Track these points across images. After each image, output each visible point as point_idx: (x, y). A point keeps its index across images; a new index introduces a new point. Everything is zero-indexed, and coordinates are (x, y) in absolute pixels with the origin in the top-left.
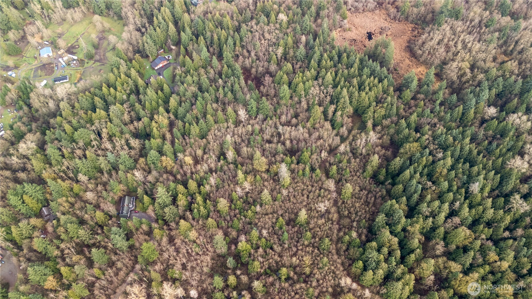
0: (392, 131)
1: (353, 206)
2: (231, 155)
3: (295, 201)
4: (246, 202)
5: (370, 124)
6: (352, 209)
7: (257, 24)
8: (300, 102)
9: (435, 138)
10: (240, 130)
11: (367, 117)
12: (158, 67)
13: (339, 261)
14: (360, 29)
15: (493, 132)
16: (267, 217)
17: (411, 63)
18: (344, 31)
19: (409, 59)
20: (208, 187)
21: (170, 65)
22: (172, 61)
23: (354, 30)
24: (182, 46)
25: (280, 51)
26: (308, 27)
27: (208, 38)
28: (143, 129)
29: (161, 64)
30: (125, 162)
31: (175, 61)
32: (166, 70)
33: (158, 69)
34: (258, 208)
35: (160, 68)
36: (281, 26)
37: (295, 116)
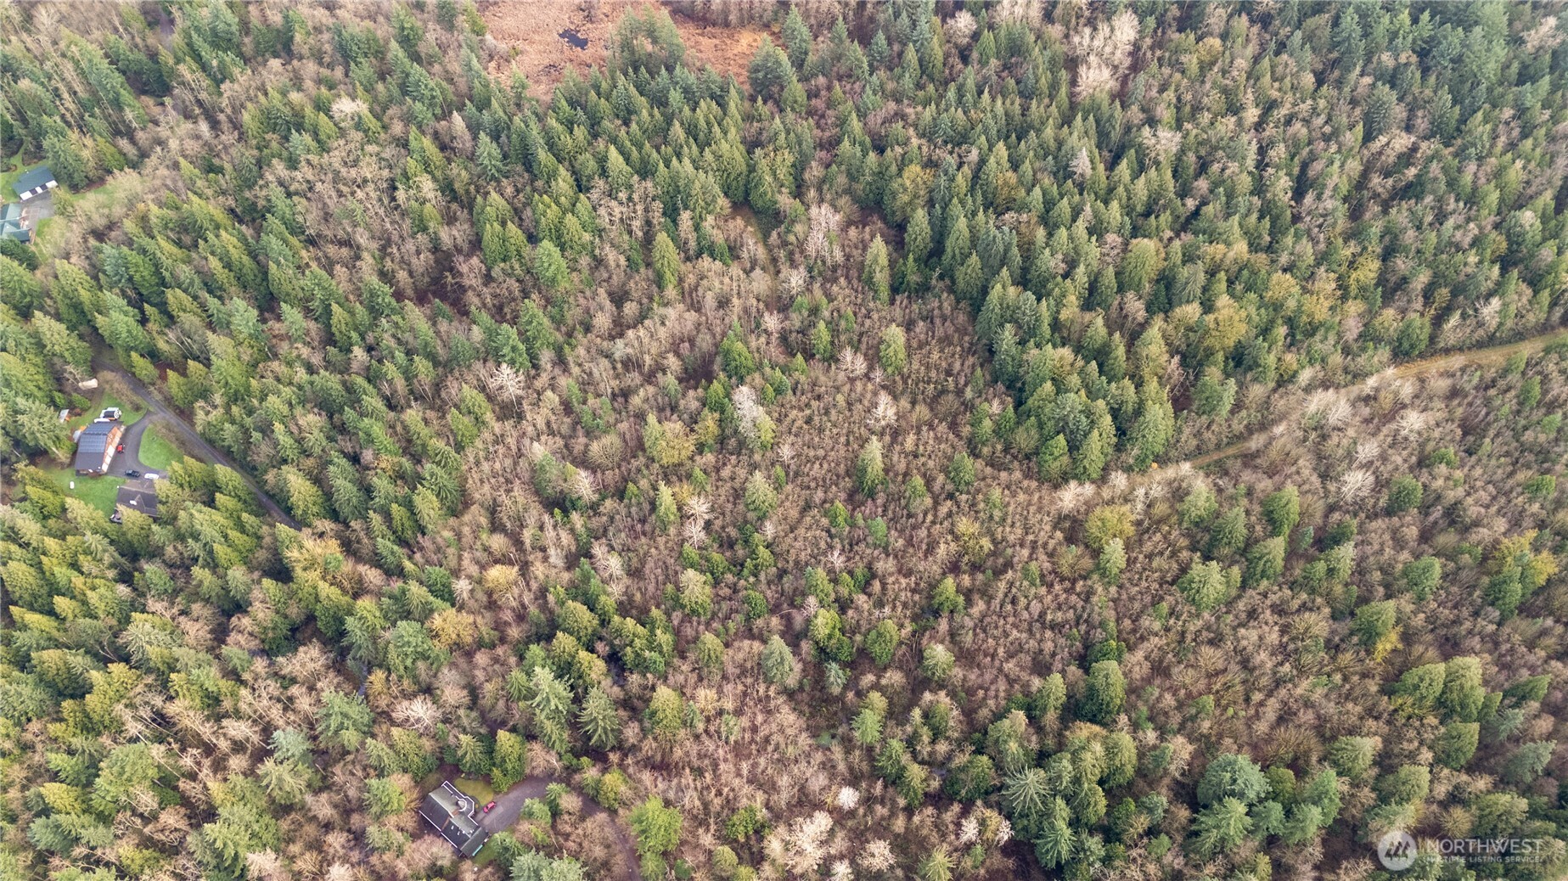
0: (842, 180)
1: (928, 367)
2: (583, 484)
3: (821, 453)
4: (727, 544)
5: (785, 201)
6: (933, 374)
7: (293, 164)
8: (599, 262)
9: (928, 134)
10: (537, 418)
11: (765, 193)
12: (108, 460)
13: (1018, 475)
14: (537, 37)
15: (998, 58)
16: (801, 531)
17: (717, 41)
18: (508, 61)
19: (702, 35)
20: (616, 590)
21: (136, 430)
22: (133, 418)
23: (527, 48)
24: (133, 354)
25: (428, 187)
26: (437, 93)
27: (192, 283)
28: (277, 618)
29: (107, 444)
30: (345, 715)
31: (142, 413)
32: (141, 450)
33: (111, 466)
34: (770, 529)
35: (114, 459)
36: (366, 131)
37: (619, 299)
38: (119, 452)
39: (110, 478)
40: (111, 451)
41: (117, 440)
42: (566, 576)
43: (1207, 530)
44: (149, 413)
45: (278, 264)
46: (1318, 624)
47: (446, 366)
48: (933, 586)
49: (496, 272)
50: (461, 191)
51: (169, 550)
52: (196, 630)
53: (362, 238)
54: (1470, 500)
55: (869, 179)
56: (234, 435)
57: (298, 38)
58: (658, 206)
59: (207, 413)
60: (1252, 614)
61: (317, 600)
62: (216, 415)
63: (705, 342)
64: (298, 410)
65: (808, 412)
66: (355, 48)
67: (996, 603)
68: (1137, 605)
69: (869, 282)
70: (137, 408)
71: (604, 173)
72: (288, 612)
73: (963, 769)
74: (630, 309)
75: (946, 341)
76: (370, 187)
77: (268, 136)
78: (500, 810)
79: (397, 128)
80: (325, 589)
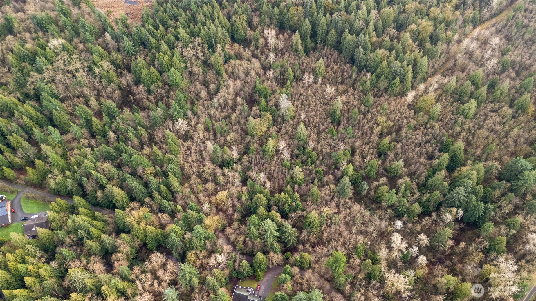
0: (267, 20)
1: (334, 73)
3: (314, 113)
5: (250, 33)
6: (338, 74)
7: (40, 72)
8: (191, 74)
10: (199, 136)
11: (241, 33)
12: (10, 217)
13: (387, 97)
14: (115, 5)
16: (322, 142)
20: (268, 186)
21: (16, 201)
22: (12, 197)
23: (114, 9)
24: (4, 167)
25: (106, 64)
26: (92, 29)
27: (18, 130)
28: (131, 249)
29: (7, 210)
30: (190, 273)
31: (16, 193)
32: (23, 208)
33: (12, 219)
34: (311, 145)
35: (12, 216)
36: (68, 51)
37: (206, 84)
38: (12, 212)
39: (14, 224)
40: (9, 213)
41: (9, 208)
42: (245, 188)
43: (456, 94)
44: (18, 192)
45: (57, 110)
46: (507, 110)
47: (152, 127)
48: (378, 144)
49: (152, 87)
50: (121, 63)
51: (68, 239)
52: (99, 267)
53: (87, 91)
54: (524, 59)
55: (277, 17)
56: (72, 184)
57: (16, 25)
58: (206, 46)
59: (55, 179)
60: (486, 116)
61: (146, 236)
62: (59, 178)
63: (248, 89)
64: (98, 164)
65: (301, 101)
66: (44, 22)
67: (404, 141)
68: (450, 125)
69: (296, 51)
70: (12, 192)
71: (178, 39)
72: (134, 245)
73: (428, 200)
74: (212, 86)
75: (336, 62)
76: (81, 71)
77: (23, 64)
78: (263, 287)
79: (81, 46)
80: (150, 228)
